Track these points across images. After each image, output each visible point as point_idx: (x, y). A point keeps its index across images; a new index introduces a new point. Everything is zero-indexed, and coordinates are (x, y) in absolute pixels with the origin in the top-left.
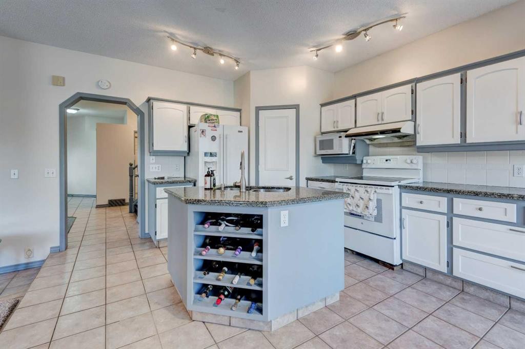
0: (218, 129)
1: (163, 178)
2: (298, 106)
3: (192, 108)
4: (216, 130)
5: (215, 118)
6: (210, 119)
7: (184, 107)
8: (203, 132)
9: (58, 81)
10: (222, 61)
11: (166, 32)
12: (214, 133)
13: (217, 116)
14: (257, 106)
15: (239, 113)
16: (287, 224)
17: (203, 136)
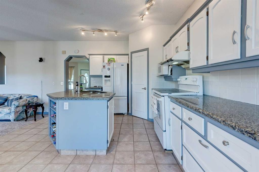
0: (111, 65)
1: (96, 86)
2: (148, 48)
3: (105, 56)
4: (110, 65)
5: (113, 60)
6: (110, 60)
7: (102, 56)
8: (104, 66)
9: (64, 52)
10: (106, 34)
11: (79, 28)
12: (109, 67)
13: (114, 59)
14: (131, 51)
15: (128, 56)
16: (67, 109)
17: (104, 68)
